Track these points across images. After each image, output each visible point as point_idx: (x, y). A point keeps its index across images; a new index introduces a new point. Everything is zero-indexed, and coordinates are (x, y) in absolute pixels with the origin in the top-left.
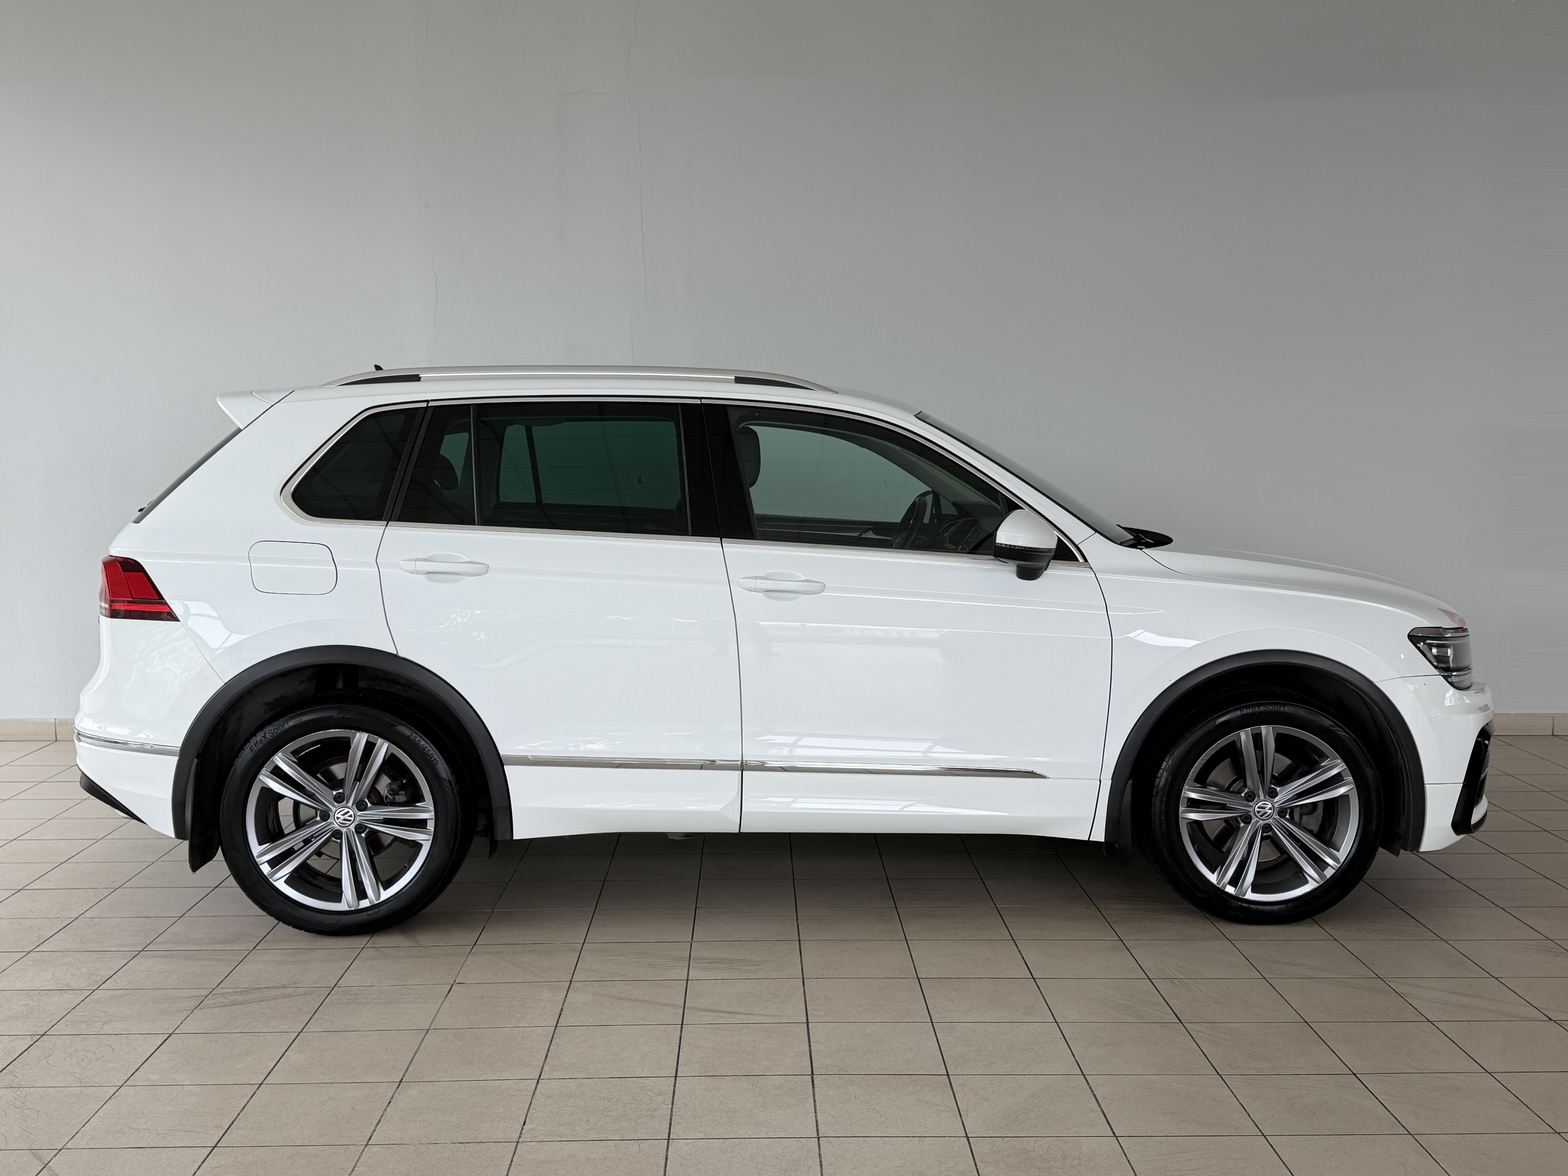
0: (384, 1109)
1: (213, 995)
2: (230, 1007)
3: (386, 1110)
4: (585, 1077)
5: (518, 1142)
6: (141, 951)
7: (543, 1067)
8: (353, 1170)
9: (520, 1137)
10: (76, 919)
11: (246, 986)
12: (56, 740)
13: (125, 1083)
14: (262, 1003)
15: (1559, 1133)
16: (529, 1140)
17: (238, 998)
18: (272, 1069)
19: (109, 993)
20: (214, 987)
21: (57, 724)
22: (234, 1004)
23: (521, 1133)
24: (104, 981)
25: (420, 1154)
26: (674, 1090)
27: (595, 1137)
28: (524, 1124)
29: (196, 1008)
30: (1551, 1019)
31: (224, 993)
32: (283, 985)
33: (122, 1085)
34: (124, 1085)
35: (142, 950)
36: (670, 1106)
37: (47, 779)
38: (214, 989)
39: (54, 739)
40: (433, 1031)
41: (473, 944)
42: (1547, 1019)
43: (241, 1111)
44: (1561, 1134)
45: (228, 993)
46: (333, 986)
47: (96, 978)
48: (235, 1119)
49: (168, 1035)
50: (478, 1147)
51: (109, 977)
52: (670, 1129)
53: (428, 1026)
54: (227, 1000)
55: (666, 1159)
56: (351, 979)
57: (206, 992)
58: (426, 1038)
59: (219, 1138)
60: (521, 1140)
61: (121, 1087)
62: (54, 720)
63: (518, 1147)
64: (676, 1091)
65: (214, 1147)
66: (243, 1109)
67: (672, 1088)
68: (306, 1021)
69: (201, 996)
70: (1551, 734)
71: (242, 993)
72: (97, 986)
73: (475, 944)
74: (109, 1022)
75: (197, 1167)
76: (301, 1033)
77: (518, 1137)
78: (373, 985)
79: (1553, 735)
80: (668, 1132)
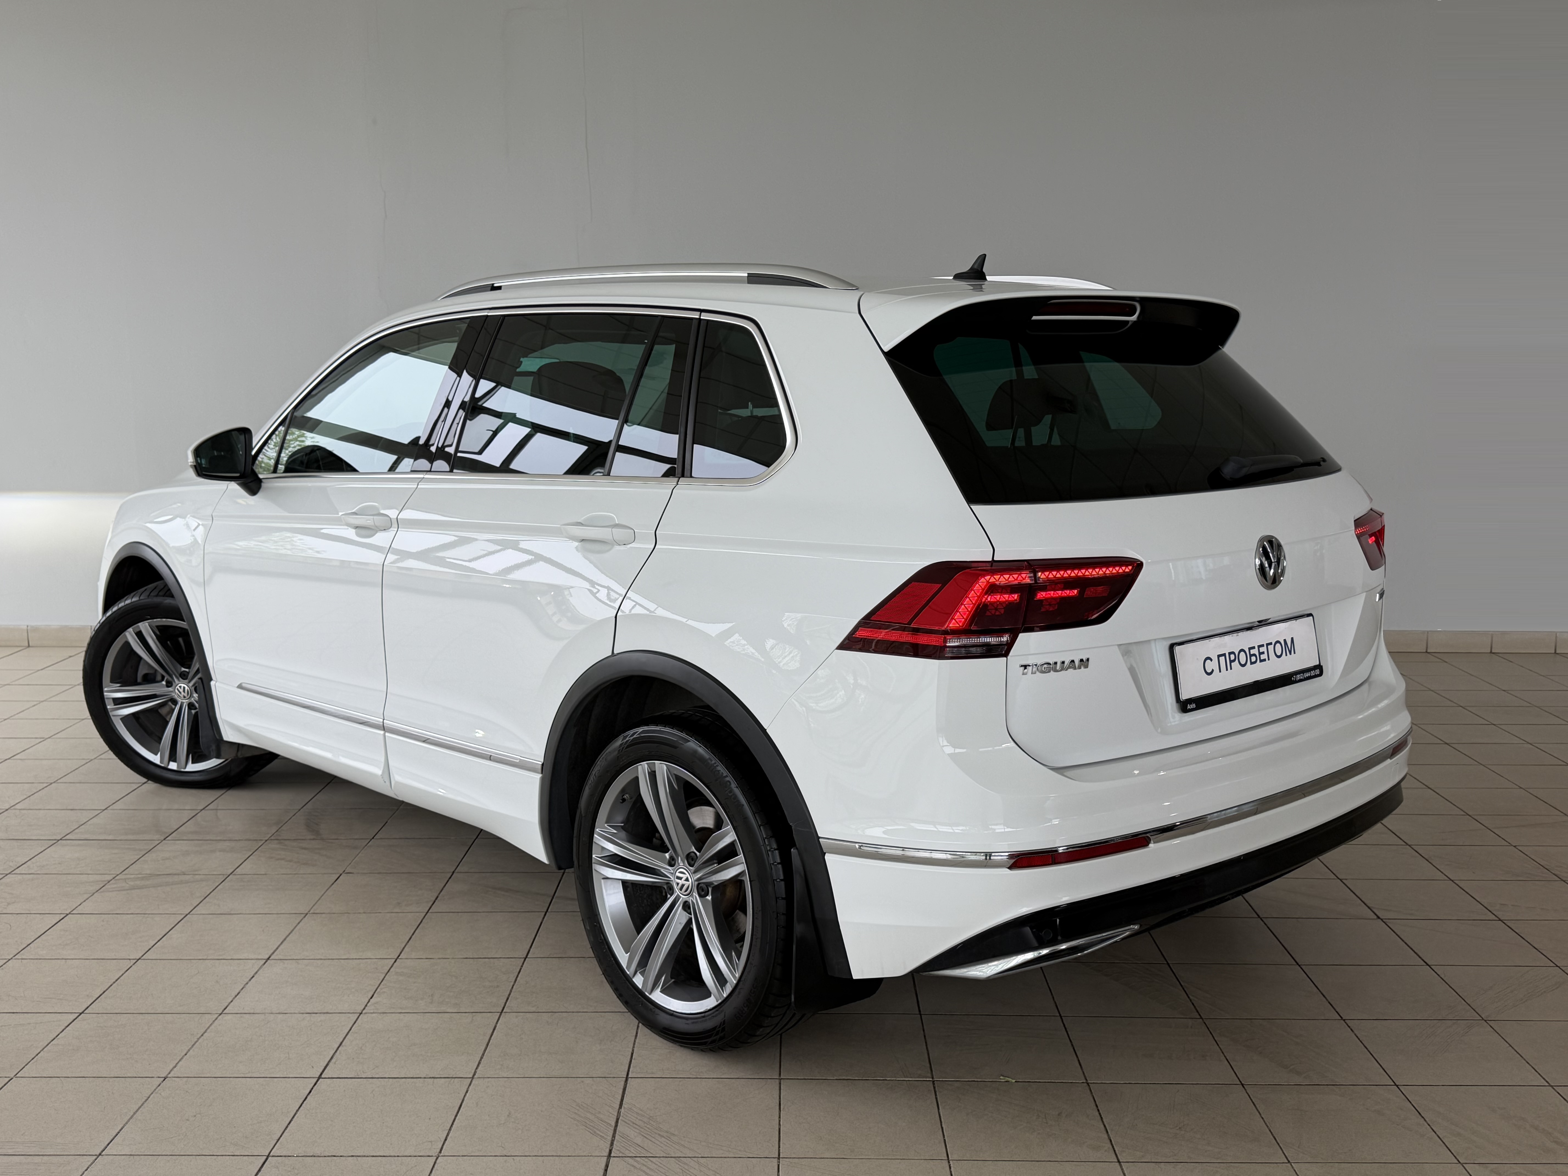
0: (246, 983)
1: (116, 880)
2: (128, 891)
3: (247, 983)
4: (440, 957)
5: (361, 1014)
6: (59, 840)
7: (404, 948)
8: (202, 1035)
9: (364, 1009)
10: (7, 810)
11: (148, 872)
12: (29, 646)
13: (14, 956)
14: (159, 888)
15: (1344, 1020)
16: (372, 1011)
17: (138, 883)
18: (152, 947)
19: (20, 877)
20: (118, 873)
21: (29, 631)
22: (133, 888)
23: (366, 1006)
24: (18, 866)
25: (268, 1022)
26: (521, 969)
27: (434, 1010)
28: (371, 998)
29: (97, 891)
30: (1379, 918)
31: (125, 879)
32: (183, 872)
33: (12, 958)
34: (14, 958)
35: (61, 839)
36: (512, 984)
37: (12, 682)
38: (118, 875)
39: (27, 645)
40: (311, 915)
41: (372, 838)
42: (1375, 917)
43: (114, 983)
44: (1346, 1021)
45: (130, 878)
46: (229, 874)
47: (11, 864)
48: (107, 990)
49: (65, 915)
50: (323, 1017)
51: (23, 863)
52: (506, 1003)
53: (308, 910)
54: (128, 885)
55: (494, 1029)
56: (247, 867)
57: (109, 878)
58: (303, 921)
59: (88, 1005)
60: (364, 1012)
61: (9, 960)
62: (26, 627)
63: (360, 1017)
64: (522, 970)
65: (81, 1014)
66: (117, 980)
67: (519, 968)
68: (195, 905)
69: (105, 881)
70: (1489, 651)
71: (142, 879)
72: (11, 871)
73: (373, 838)
74: (14, 903)
75: (61, 1030)
76: (188, 916)
77: (362, 1008)
78: (267, 873)
79: (1491, 652)
80: (503, 1006)
